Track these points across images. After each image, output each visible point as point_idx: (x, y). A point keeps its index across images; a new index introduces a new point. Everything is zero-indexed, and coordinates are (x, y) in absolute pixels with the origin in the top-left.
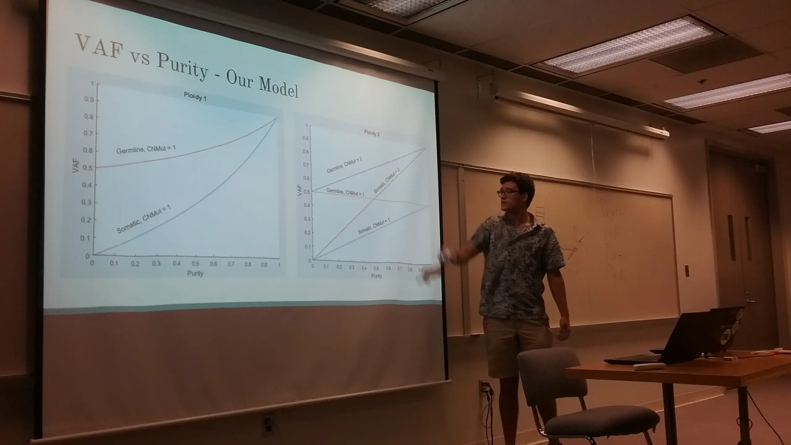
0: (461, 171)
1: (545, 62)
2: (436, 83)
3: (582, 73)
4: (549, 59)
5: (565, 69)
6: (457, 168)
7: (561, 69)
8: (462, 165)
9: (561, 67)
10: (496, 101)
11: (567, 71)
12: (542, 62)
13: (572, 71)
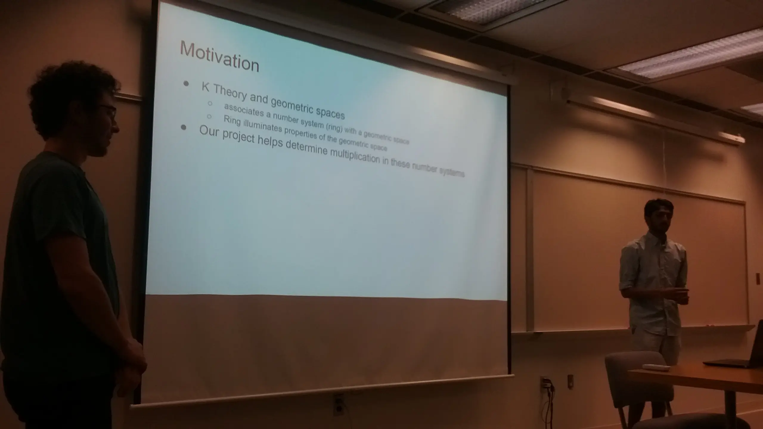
0: (529, 172)
1: (619, 68)
2: (509, 87)
3: (655, 78)
4: (624, 65)
5: (639, 75)
6: (526, 169)
7: (635, 75)
8: (532, 167)
9: (634, 73)
10: (569, 106)
11: (641, 77)
12: (616, 67)
13: (646, 76)
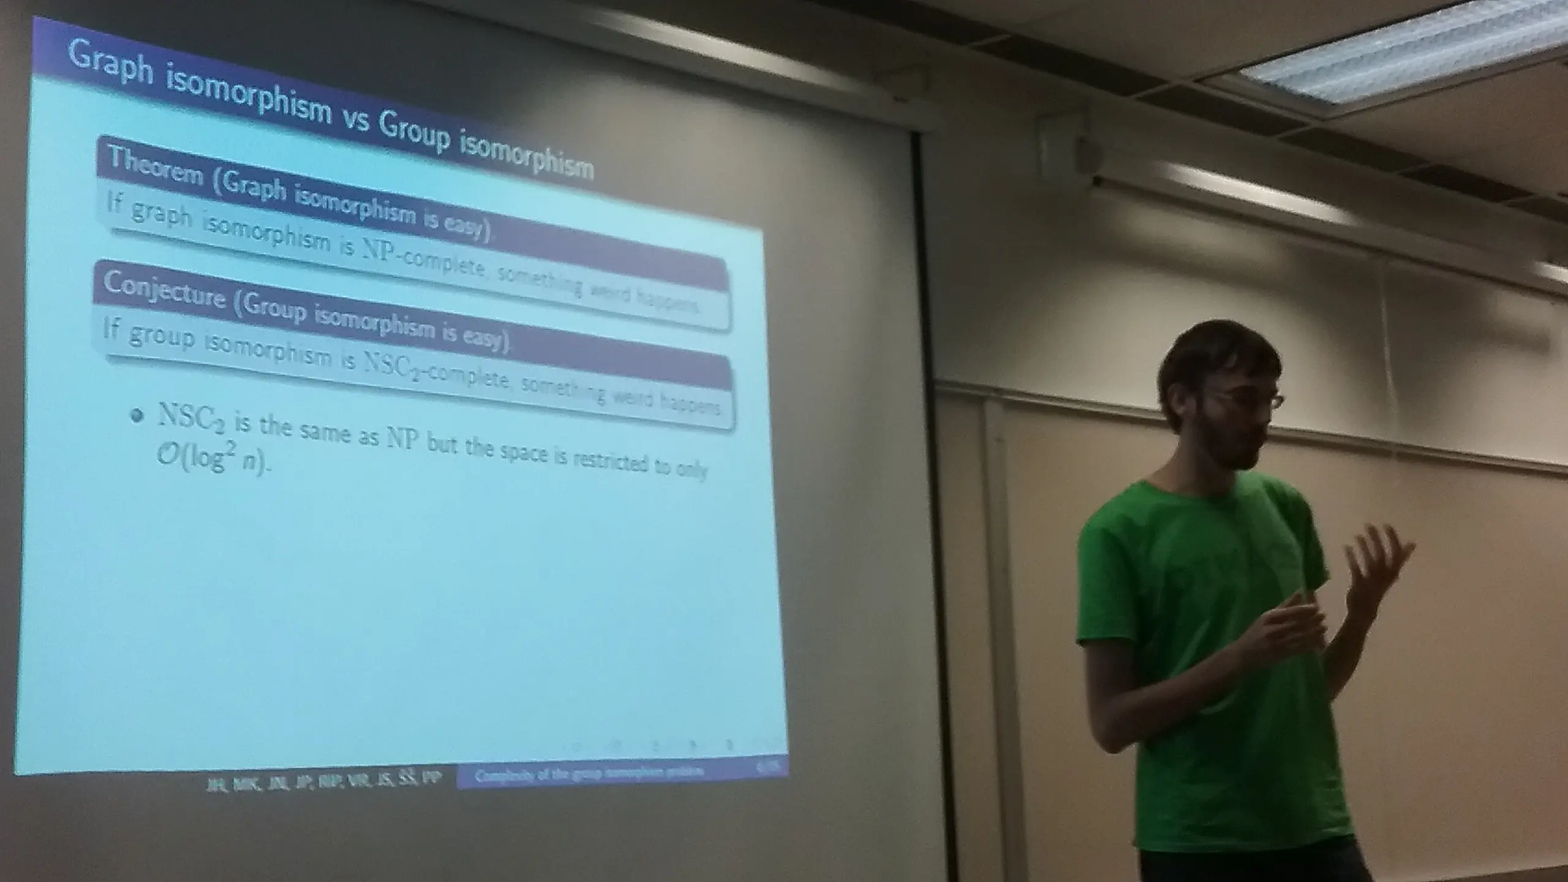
0: (993, 410)
1: (1244, 72)
2: (915, 138)
4: (1257, 63)
5: (1304, 94)
6: (982, 400)
7: (1291, 95)
8: (997, 390)
9: (1288, 86)
10: (1099, 194)
12: (1235, 71)
13: (1322, 96)
